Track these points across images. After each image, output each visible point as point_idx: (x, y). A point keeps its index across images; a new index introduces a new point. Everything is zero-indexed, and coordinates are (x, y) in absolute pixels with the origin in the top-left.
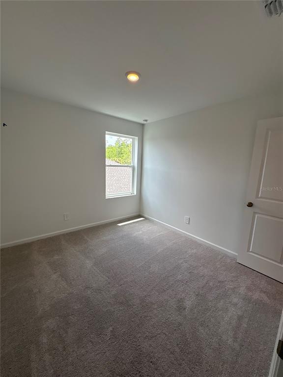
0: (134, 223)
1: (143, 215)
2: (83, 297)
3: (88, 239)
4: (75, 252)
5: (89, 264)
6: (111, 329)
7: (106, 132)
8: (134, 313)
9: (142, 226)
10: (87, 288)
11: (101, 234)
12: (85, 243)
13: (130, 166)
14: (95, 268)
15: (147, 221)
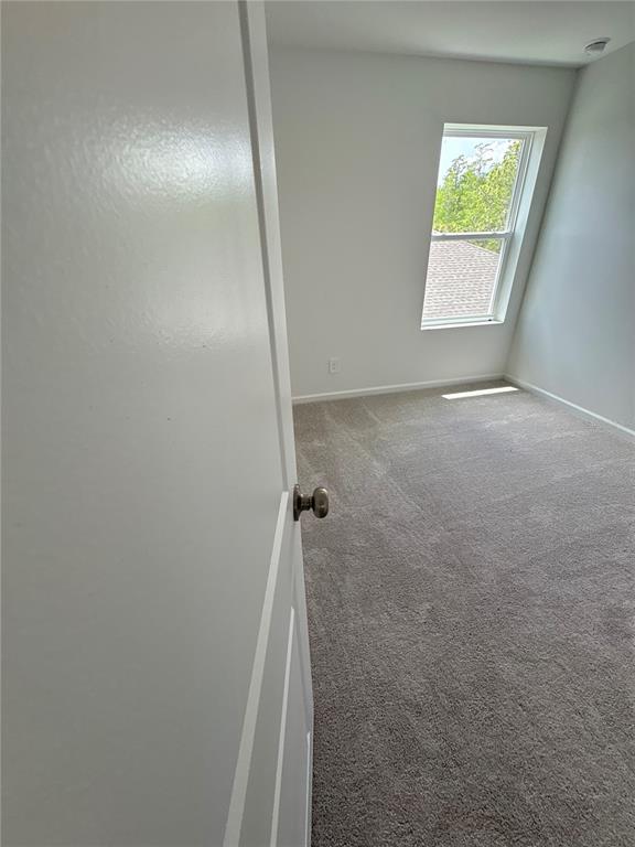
0: (485, 396)
1: (515, 379)
2: (370, 529)
3: (376, 419)
4: (350, 440)
5: (379, 470)
6: (427, 606)
7: (447, 125)
8: (482, 595)
9: (507, 408)
10: (377, 514)
11: (403, 412)
12: (370, 427)
13: (500, 236)
14: (391, 480)
15: (524, 395)
